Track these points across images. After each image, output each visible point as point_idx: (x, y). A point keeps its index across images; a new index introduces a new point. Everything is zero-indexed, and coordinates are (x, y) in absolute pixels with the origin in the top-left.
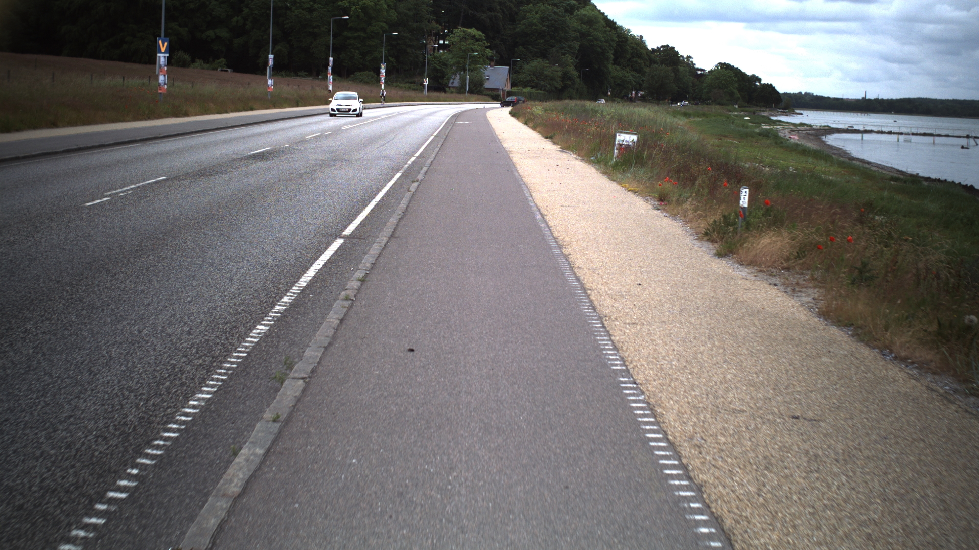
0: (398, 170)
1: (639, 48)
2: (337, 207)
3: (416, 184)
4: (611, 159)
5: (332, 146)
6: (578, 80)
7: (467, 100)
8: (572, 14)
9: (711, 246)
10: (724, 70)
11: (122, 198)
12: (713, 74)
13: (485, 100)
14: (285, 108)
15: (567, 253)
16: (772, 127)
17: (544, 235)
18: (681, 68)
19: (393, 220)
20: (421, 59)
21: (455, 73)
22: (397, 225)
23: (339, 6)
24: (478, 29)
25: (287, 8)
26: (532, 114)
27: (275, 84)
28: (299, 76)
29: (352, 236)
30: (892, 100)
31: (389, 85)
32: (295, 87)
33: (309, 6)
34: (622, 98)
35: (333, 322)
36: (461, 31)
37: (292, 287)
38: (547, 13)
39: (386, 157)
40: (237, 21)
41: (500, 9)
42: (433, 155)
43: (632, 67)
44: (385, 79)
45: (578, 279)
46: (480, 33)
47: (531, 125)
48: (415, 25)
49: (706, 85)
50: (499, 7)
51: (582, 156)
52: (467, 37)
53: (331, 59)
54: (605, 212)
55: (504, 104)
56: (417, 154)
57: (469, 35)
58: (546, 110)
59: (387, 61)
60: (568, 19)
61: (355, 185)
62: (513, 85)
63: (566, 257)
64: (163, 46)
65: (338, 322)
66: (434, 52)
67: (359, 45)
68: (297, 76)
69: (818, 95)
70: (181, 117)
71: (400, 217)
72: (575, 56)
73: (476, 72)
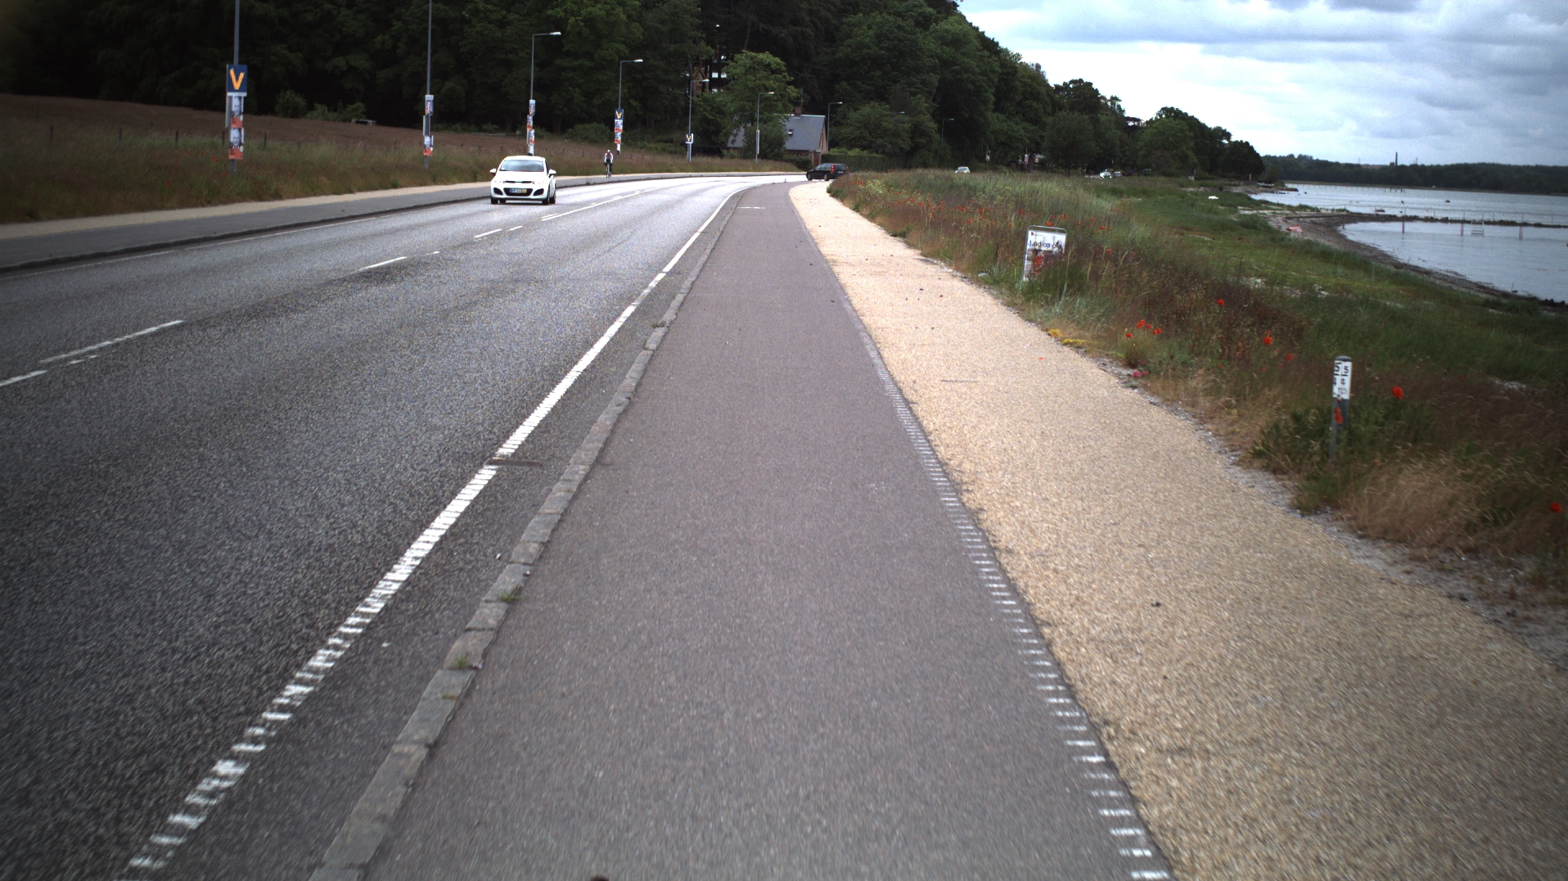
0: (630, 301)
1: (1034, 84)
2: (501, 384)
3: (660, 332)
4: (1020, 277)
5: (518, 253)
6: (937, 137)
7: (757, 169)
8: (927, 29)
9: (1273, 482)
10: (1171, 119)
11: (70, 370)
12: (1154, 125)
13: (786, 170)
14: (454, 183)
15: (973, 506)
16: (1255, 212)
17: (917, 456)
18: (1103, 118)
19: (605, 419)
20: (683, 103)
21: (737, 126)
22: (613, 431)
23: (549, 17)
24: (775, 54)
25: (464, 21)
26: (867, 193)
27: (436, 144)
28: (485, 131)
29: (517, 458)
30: (1438, 167)
31: (630, 145)
32: (471, 149)
33: (500, 17)
34: (1008, 165)
35: (408, 756)
36: (747, 57)
37: (347, 615)
38: (887, 28)
39: (612, 275)
40: (383, 42)
41: (811, 21)
42: (697, 270)
43: (1023, 115)
44: (622, 135)
45: (1013, 589)
46: (778, 60)
47: (865, 211)
48: (672, 47)
49: (1142, 143)
50: (808, 18)
51: (962, 271)
52: (757, 67)
53: (532, 102)
54: (1030, 392)
55: (814, 175)
56: (667, 269)
57: (761, 63)
58: (888, 186)
59: (626, 106)
60: (921, 37)
61: (545, 334)
62: (832, 144)
63: (974, 515)
64: (237, 79)
65: (423, 753)
66: (703, 91)
67: (581, 81)
68: (481, 130)
69: (1321, 158)
70: (268, 200)
71: (620, 409)
72: (931, 98)
73: (771, 124)
